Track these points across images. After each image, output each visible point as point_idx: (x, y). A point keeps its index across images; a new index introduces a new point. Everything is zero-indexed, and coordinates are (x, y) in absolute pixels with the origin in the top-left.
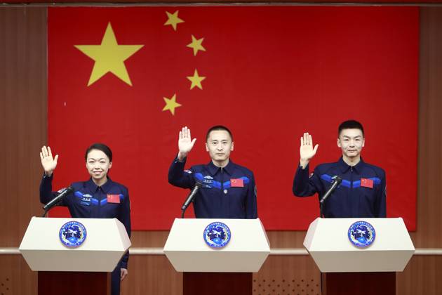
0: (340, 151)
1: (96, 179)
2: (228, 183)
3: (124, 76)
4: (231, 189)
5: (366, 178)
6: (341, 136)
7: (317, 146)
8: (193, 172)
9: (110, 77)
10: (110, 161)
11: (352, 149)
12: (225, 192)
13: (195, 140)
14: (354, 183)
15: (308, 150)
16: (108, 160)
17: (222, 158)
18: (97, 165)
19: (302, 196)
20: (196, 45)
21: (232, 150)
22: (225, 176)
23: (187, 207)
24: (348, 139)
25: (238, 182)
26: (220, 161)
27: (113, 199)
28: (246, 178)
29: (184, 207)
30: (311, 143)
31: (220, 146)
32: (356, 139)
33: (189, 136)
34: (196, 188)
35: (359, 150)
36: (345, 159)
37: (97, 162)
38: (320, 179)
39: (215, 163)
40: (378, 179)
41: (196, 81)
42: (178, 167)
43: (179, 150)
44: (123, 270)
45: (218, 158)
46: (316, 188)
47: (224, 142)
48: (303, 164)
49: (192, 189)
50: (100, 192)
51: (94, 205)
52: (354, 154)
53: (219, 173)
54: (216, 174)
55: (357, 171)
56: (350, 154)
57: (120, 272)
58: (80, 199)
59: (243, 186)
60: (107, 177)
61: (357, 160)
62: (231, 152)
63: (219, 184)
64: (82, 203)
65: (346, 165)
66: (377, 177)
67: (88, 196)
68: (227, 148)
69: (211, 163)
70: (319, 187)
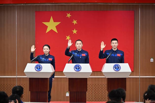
0: (111, 47)
1: (46, 54)
2: (81, 55)
3: (56, 30)
4: (82, 56)
5: (119, 54)
6: (112, 42)
7: (105, 45)
8: (72, 52)
9: (52, 31)
10: (50, 49)
11: (115, 46)
12: (80, 57)
13: (72, 43)
14: (115, 55)
15: (103, 46)
16: (49, 49)
17: (80, 48)
18: (46, 50)
19: (101, 59)
20: (75, 22)
21: (82, 46)
22: (80, 53)
23: (70, 61)
24: (114, 43)
25: (84, 55)
26: (79, 49)
27: (50, 59)
28: (86, 54)
29: (69, 61)
30: (104, 44)
31: (79, 45)
32: (116, 43)
33: (71, 42)
34: (72, 56)
35: (117, 46)
36: (113, 49)
37: (46, 49)
38: (106, 54)
39: (78, 50)
40: (122, 54)
41: (75, 32)
42: (68, 50)
43: (68, 46)
44: (53, 78)
45: (78, 48)
46: (105, 56)
47: (80, 44)
48: (102, 50)
49: (71, 56)
50: (47, 57)
51: (45, 61)
52: (115, 47)
53: (79, 52)
54: (78, 53)
55: (116, 52)
56: (114, 47)
57: (52, 79)
58: (41, 59)
59: (85, 56)
60: (49, 54)
61: (116, 49)
62: (82, 47)
63: (79, 55)
64: (42, 60)
65: (113, 50)
66: (121, 53)
67: (43, 58)
68: (81, 46)
69: (77, 50)
70: (106, 56)
